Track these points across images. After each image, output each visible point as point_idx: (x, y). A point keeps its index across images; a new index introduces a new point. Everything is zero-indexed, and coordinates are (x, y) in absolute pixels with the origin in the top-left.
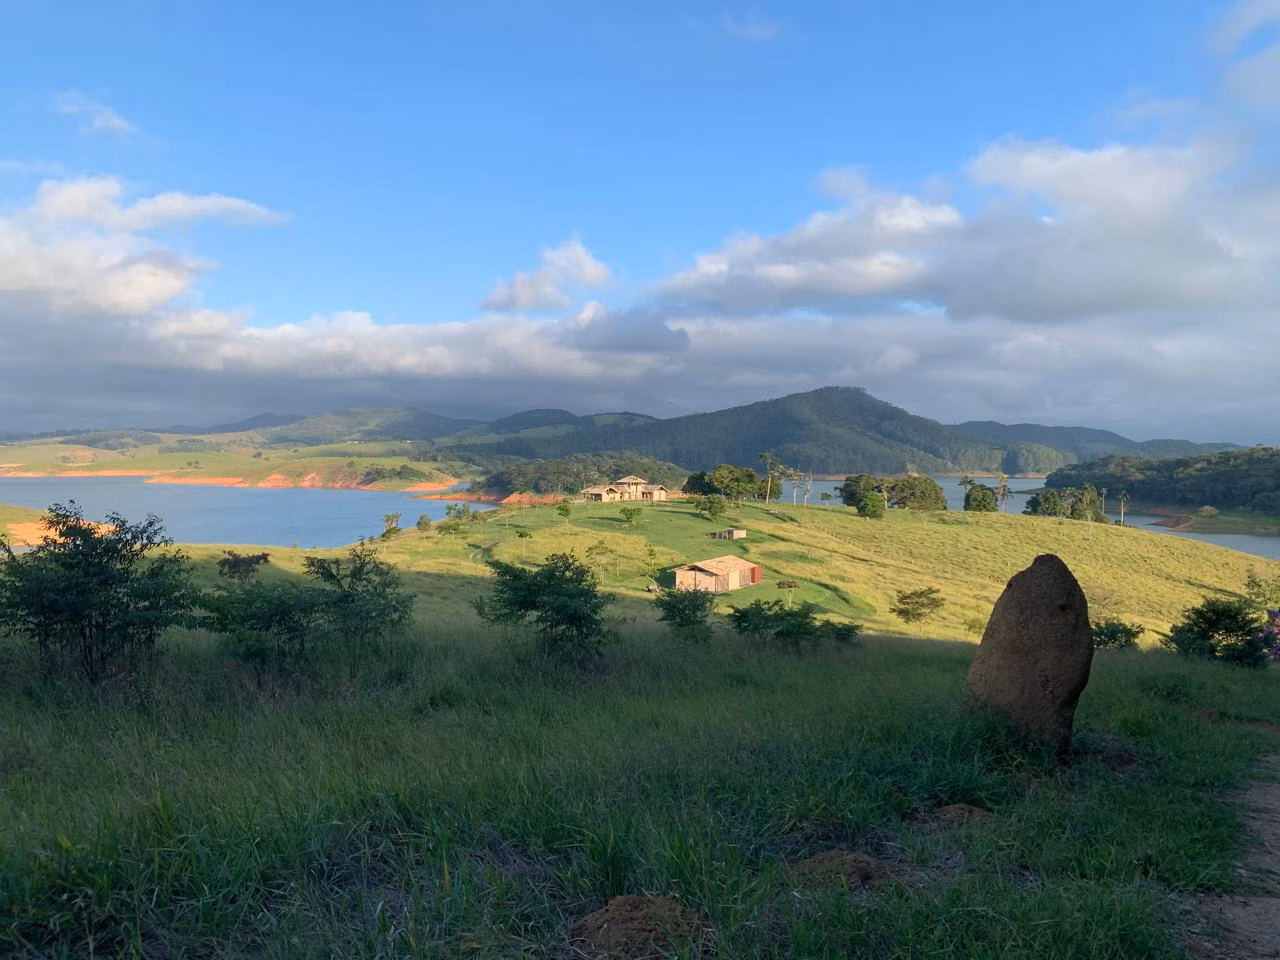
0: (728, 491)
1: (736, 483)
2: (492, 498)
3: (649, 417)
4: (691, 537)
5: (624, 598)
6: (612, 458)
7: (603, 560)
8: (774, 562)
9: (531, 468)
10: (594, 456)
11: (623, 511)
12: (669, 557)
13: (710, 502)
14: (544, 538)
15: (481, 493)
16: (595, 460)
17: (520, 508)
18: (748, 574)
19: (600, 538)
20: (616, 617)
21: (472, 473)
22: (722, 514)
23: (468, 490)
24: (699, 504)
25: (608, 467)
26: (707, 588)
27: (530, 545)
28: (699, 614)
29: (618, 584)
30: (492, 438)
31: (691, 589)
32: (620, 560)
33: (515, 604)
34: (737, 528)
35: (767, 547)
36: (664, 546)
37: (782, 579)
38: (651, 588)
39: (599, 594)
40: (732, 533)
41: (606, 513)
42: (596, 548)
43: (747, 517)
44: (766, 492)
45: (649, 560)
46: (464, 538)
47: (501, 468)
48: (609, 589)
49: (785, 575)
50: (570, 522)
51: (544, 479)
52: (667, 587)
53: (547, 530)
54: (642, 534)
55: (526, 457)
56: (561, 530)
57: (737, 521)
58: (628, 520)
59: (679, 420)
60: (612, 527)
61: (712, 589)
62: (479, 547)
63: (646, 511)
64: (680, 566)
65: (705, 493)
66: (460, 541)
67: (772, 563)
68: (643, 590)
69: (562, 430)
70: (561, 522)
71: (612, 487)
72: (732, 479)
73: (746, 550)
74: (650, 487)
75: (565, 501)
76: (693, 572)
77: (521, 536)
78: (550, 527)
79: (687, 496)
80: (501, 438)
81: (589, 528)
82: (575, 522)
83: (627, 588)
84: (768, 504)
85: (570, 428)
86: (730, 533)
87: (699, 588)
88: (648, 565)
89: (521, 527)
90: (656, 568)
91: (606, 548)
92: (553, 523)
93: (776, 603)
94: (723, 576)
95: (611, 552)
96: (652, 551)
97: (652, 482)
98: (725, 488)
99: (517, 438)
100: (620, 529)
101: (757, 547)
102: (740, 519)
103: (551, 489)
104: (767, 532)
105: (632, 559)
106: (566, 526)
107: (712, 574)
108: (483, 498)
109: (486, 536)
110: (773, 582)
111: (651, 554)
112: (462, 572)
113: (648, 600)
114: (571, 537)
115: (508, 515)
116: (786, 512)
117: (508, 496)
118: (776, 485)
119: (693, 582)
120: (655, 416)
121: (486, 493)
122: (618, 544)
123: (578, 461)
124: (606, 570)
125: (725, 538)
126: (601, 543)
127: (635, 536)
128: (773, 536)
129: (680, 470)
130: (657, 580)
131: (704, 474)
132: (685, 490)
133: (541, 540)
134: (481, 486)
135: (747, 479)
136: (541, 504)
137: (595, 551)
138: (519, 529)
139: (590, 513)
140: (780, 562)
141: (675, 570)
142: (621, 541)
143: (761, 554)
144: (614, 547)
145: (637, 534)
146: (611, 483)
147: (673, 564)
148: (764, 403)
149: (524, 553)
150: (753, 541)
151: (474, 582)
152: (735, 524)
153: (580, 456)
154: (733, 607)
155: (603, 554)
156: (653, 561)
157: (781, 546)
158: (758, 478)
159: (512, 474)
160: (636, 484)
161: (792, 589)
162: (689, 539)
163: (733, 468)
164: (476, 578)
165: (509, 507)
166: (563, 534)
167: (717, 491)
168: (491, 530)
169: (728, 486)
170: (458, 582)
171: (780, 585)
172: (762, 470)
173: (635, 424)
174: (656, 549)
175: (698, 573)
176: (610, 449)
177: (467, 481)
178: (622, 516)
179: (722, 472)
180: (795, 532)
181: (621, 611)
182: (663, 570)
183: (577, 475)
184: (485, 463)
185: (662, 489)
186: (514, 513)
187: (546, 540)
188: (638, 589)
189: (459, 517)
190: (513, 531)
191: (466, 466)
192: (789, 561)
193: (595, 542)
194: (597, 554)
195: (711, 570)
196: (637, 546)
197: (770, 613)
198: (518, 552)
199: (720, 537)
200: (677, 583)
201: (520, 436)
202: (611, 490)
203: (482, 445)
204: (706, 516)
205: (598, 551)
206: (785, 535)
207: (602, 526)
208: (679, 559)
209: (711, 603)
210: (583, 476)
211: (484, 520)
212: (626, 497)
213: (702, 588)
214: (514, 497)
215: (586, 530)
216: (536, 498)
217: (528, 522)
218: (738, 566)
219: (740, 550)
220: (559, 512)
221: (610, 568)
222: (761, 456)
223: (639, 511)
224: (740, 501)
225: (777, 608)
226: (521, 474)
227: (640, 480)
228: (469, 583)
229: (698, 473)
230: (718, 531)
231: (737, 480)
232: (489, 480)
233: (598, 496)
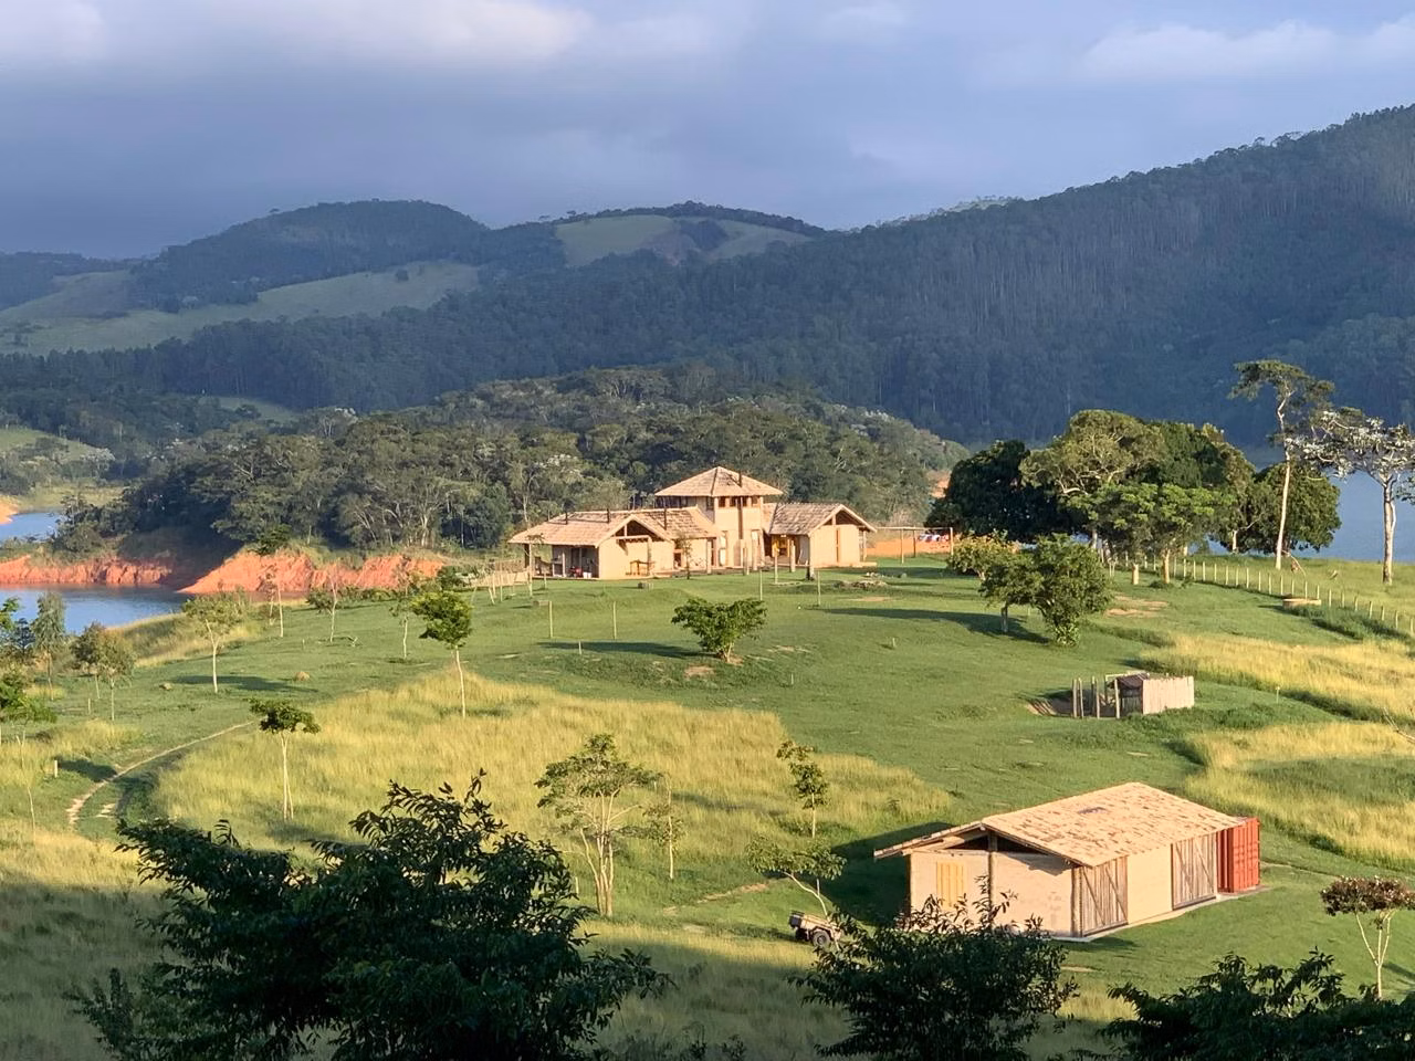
0: (1120, 522)
1: (1149, 489)
2: (151, 574)
3: (788, 224)
4: (971, 712)
5: (697, 967)
6: (637, 393)
7: (609, 814)
8: (1308, 805)
9: (309, 445)
10: (563, 388)
11: (689, 614)
12: (879, 798)
13: (1046, 569)
14: (365, 729)
15: (107, 553)
16: (564, 405)
17: (264, 614)
18: (1204, 856)
19: (598, 728)
20: (661, 1040)
21: (67, 473)
22: (1096, 619)
23: (56, 544)
24: (997, 578)
25: (619, 432)
26: (1034, 922)
27: (312, 760)
28: (995, 1022)
29: (671, 911)
30: (143, 329)
31: (972, 920)
32: (678, 810)
33: (246, 1002)
34: (1154, 667)
35: (1280, 742)
36: (863, 752)
37: (1338, 873)
38: (808, 925)
39: (584, 952)
40: (1139, 689)
41: (617, 624)
42: (580, 764)
43: (1197, 627)
44: (1274, 519)
45: (797, 811)
46: (43, 736)
47: (184, 449)
48: (636, 933)
49: (1357, 857)
50: (471, 662)
51: (360, 492)
52: (869, 920)
53: (378, 695)
54: (762, 705)
55: (280, 398)
56: (429, 695)
57: (1155, 642)
58: (711, 647)
59: (910, 231)
60: (642, 681)
61: (1057, 923)
62: (101, 772)
63: (779, 611)
64: (925, 831)
65: (1021, 532)
66: (23, 749)
67: (1303, 811)
68: (777, 935)
69: (426, 287)
70: (434, 665)
71: (639, 516)
72: (1132, 472)
73: (1195, 760)
74: (795, 510)
75: (447, 579)
76: (979, 858)
77: (273, 722)
78: (389, 684)
79: (947, 545)
80: (183, 326)
81: (546, 682)
82: (490, 665)
83: (713, 928)
84: (1283, 573)
85: (461, 278)
86: (1131, 690)
87: (1000, 920)
88: (794, 830)
89: (272, 687)
90: (825, 842)
91: (622, 767)
92: (396, 671)
93: (1307, 972)
94: (1105, 866)
95: (643, 780)
96: (808, 772)
97: (805, 489)
98: (1103, 510)
99: (245, 325)
100: (677, 687)
101: (1243, 745)
102: (1171, 635)
103: (395, 531)
104: (1283, 683)
105: (730, 808)
106: (457, 681)
107: (1056, 863)
108: (115, 574)
109: (134, 728)
110: (1311, 889)
111: (808, 785)
112: (38, 874)
113: (793, 975)
114: (478, 725)
115: (218, 641)
116: (1360, 601)
117: (219, 563)
118: (1312, 491)
119: (975, 894)
120: (810, 221)
121: (129, 554)
122: (667, 748)
123: (498, 410)
124: (623, 856)
125: (1108, 711)
126: (600, 744)
127: (737, 715)
128: (1304, 697)
129: (919, 440)
130: (829, 889)
131: (1015, 452)
132: (938, 522)
133: (354, 740)
134: (106, 525)
135: (1193, 469)
136: (351, 592)
137: (574, 782)
138: (264, 698)
139: (553, 628)
140: (1337, 802)
141: (906, 848)
142: (681, 738)
143: (1254, 774)
144: (653, 762)
145: (747, 705)
146: (637, 502)
147: (896, 827)
148: (1257, 154)
149: (287, 791)
150: (1224, 720)
151: (88, 913)
152: (1148, 654)
153: (506, 391)
154: (1131, 995)
155: (605, 790)
156: (815, 815)
157: (1339, 740)
158: (1242, 462)
159: (227, 474)
160: (739, 501)
161: (1387, 915)
162: (964, 723)
163: (1132, 425)
164: (98, 898)
165: (219, 610)
166: (443, 713)
167: (1073, 522)
168: (156, 700)
169: (1117, 499)
170: (24, 917)
171: (1338, 899)
172: (1257, 429)
173: (729, 251)
174: (827, 764)
175: (1000, 859)
176: (626, 361)
177: (53, 503)
178: (687, 638)
179: (1090, 443)
180: (1393, 678)
181: (689, 1019)
182: (858, 851)
183: (496, 472)
184: (119, 431)
185: (843, 518)
186: (240, 632)
187: (379, 739)
188: (753, 932)
189: (22, 656)
190: (238, 705)
191: (44, 447)
192: (1371, 801)
193: (572, 746)
194: (584, 790)
195: (1053, 847)
196: (747, 755)
197: (1288, 1012)
198: (263, 790)
199: (1089, 708)
200: (917, 902)
201: (256, 314)
202: (635, 529)
203: (108, 357)
204: (1029, 627)
205: (587, 779)
206: (1355, 692)
207: (601, 676)
208: (924, 802)
209: (1049, 975)
210: (518, 478)
211: (123, 665)
212: (698, 555)
213: (1015, 919)
214: (241, 570)
215: (538, 692)
216: (331, 570)
217: (306, 667)
218: (1163, 826)
219: (1174, 762)
220: (422, 624)
221: (638, 847)
222: (1254, 374)
223: (748, 613)
224: (1167, 563)
225: (1308, 992)
226: (270, 471)
227: (751, 486)
228: (67, 918)
229: (994, 446)
230: (1078, 682)
231: (1153, 474)
232: (137, 501)
233: (583, 558)
